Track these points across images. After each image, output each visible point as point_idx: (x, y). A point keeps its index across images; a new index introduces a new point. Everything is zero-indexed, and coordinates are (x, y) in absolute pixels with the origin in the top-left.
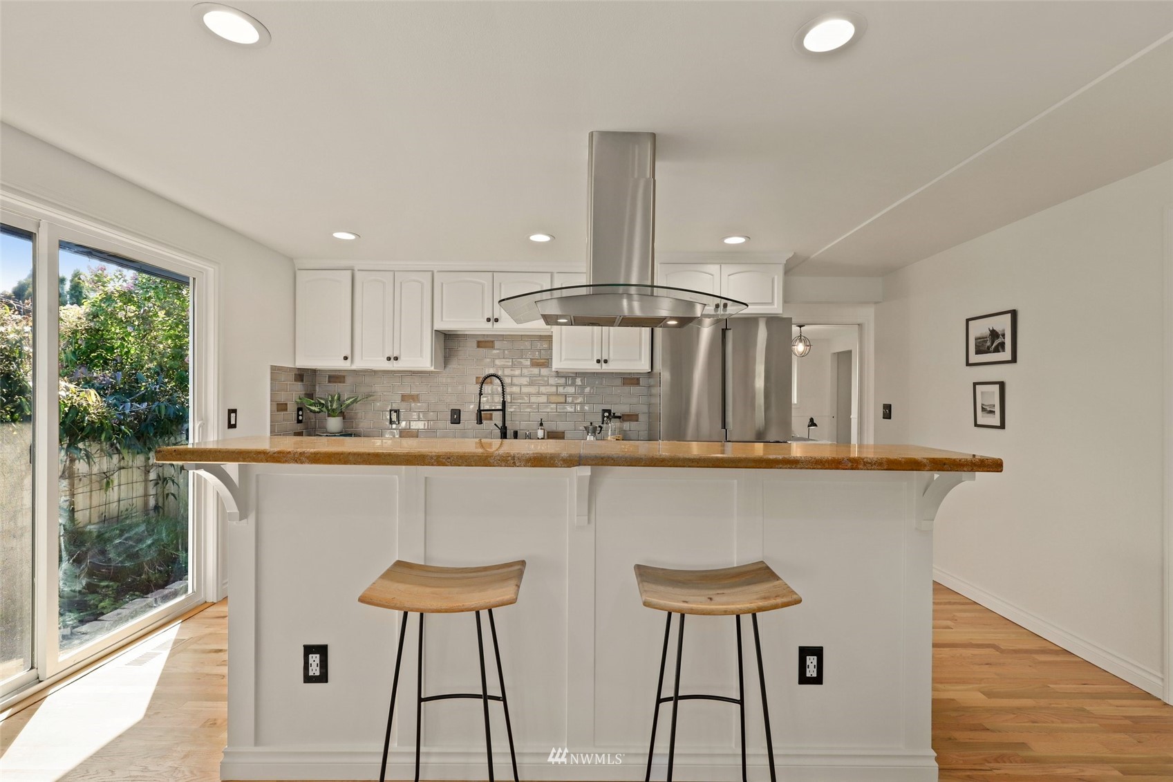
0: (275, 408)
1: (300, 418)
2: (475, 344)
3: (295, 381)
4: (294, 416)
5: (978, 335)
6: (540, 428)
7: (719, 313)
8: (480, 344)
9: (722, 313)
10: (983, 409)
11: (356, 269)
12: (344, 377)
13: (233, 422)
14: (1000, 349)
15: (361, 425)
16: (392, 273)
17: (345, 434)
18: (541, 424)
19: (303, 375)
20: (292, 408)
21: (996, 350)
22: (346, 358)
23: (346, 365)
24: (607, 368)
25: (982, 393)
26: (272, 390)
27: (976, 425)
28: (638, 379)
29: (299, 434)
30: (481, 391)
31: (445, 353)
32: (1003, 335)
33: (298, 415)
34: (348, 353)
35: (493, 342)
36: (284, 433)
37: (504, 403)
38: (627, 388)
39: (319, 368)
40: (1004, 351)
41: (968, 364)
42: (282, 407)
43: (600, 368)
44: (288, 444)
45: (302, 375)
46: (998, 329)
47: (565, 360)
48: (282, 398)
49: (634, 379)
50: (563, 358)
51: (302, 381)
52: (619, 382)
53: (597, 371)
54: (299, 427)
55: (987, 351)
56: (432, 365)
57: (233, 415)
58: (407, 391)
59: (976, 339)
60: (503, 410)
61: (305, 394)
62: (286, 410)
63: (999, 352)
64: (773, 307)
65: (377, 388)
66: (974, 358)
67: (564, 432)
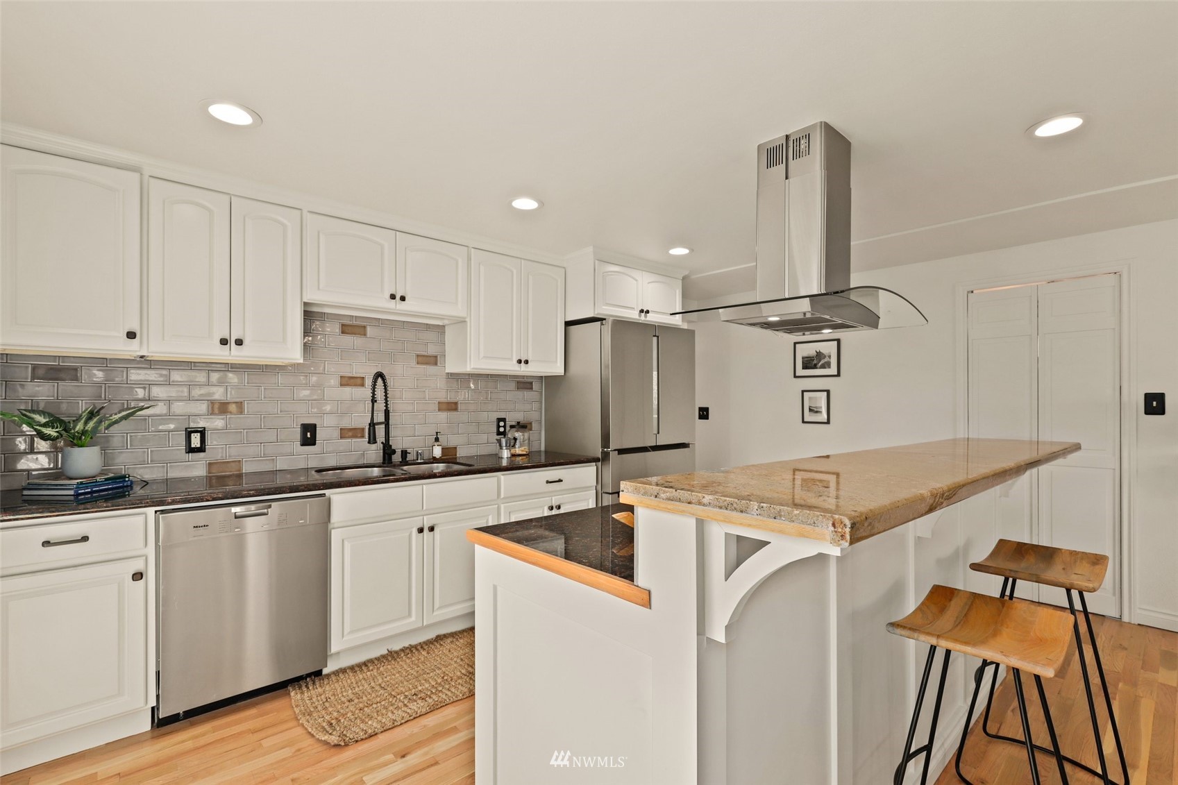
2: (337, 329)
5: (806, 354)
6: (436, 444)
7: (642, 318)
8: (346, 329)
9: (645, 319)
10: (811, 410)
11: (147, 173)
14: (826, 366)
16: (227, 198)
18: (437, 440)
21: (823, 367)
22: (131, 335)
24: (527, 370)
25: (810, 398)
27: (803, 422)
28: (531, 383)
32: (830, 357)
34: (136, 327)
35: (364, 327)
37: (387, 414)
38: (520, 394)
40: (829, 367)
41: (795, 377)
46: (824, 351)
47: (484, 358)
49: (528, 383)
50: (482, 355)
52: (513, 385)
53: (519, 373)
55: (815, 367)
56: (301, 356)
59: (803, 358)
60: (387, 422)
63: (825, 368)
64: (676, 318)
66: (800, 372)
67: (456, 448)
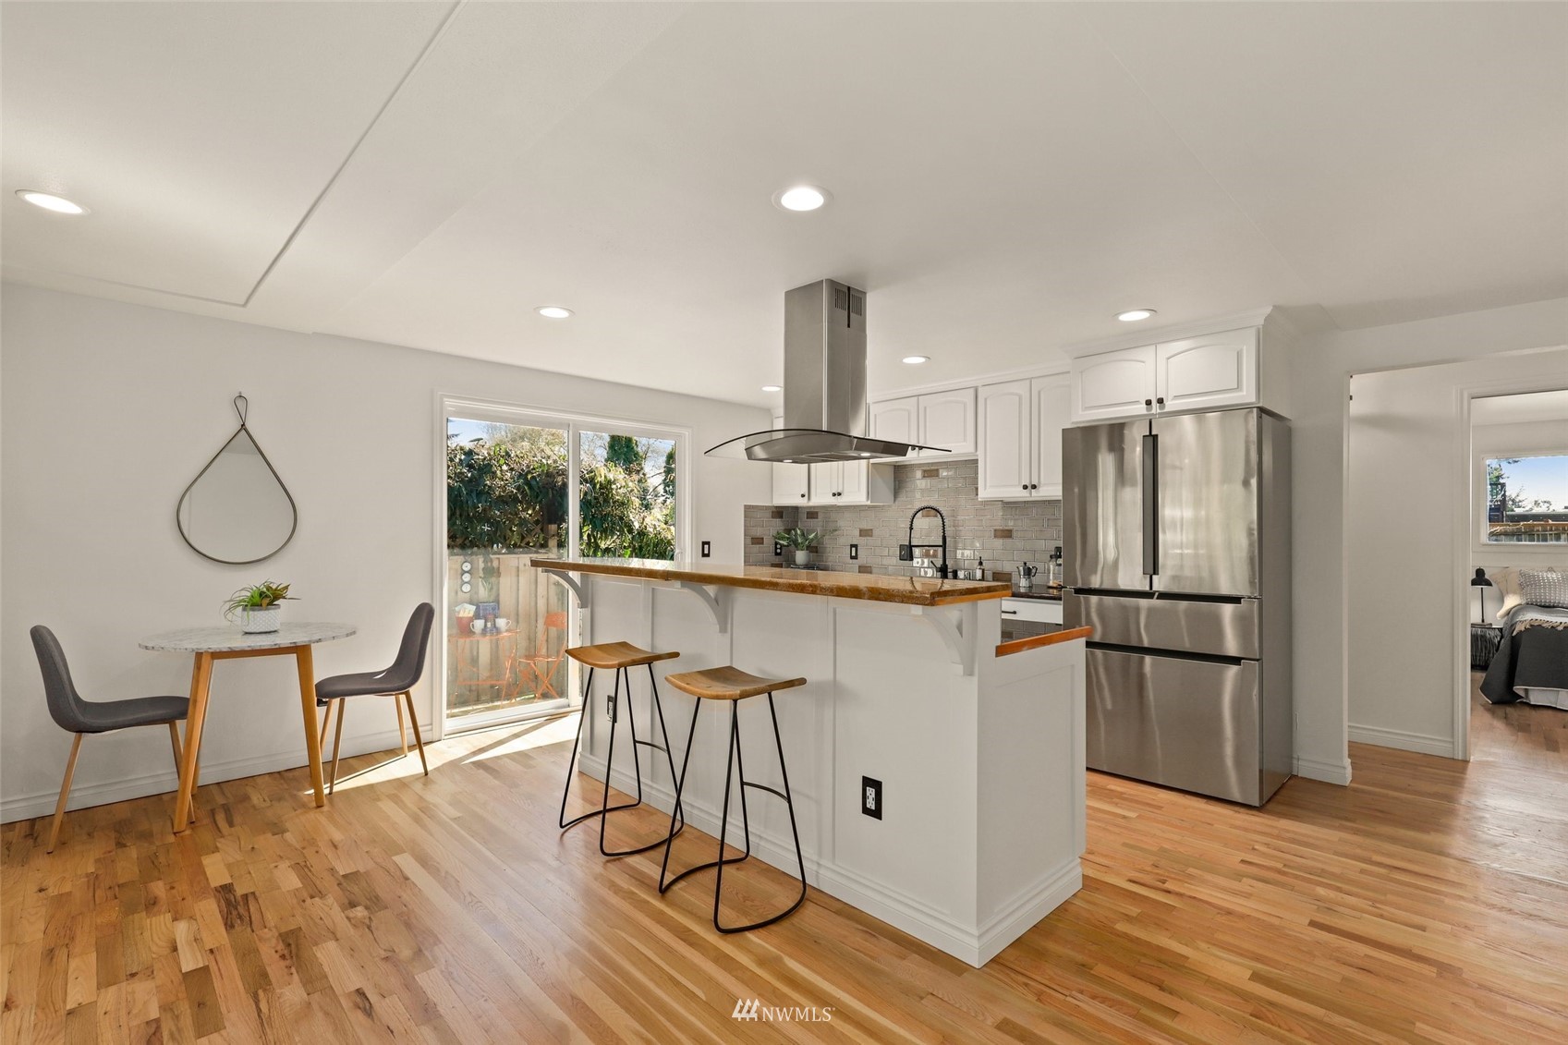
0: (749, 541)
1: (779, 551)
2: (920, 474)
3: (772, 517)
4: (772, 548)
6: (978, 567)
7: (1153, 411)
8: (926, 474)
9: (1158, 411)
12: (817, 513)
13: (706, 552)
15: (830, 559)
17: (808, 566)
18: (980, 563)
19: (782, 512)
20: (769, 543)
22: (803, 496)
23: (802, 502)
24: (1036, 495)
26: (745, 526)
29: (780, 566)
30: (911, 525)
31: (895, 486)
33: (776, 548)
34: (805, 491)
35: (937, 470)
36: (761, 563)
37: (944, 538)
39: (799, 505)
42: (757, 541)
43: (1028, 495)
44: (764, 573)
45: (779, 512)
47: (990, 486)
48: (758, 532)
50: (988, 485)
51: (781, 517)
53: (1028, 499)
54: (777, 560)
56: (868, 499)
57: (706, 546)
58: (865, 526)
60: (944, 546)
61: (785, 529)
62: (763, 543)
64: (1240, 394)
65: (841, 523)
67: (1010, 575)
